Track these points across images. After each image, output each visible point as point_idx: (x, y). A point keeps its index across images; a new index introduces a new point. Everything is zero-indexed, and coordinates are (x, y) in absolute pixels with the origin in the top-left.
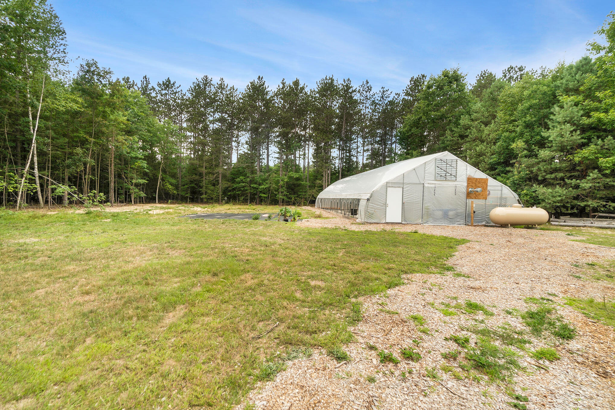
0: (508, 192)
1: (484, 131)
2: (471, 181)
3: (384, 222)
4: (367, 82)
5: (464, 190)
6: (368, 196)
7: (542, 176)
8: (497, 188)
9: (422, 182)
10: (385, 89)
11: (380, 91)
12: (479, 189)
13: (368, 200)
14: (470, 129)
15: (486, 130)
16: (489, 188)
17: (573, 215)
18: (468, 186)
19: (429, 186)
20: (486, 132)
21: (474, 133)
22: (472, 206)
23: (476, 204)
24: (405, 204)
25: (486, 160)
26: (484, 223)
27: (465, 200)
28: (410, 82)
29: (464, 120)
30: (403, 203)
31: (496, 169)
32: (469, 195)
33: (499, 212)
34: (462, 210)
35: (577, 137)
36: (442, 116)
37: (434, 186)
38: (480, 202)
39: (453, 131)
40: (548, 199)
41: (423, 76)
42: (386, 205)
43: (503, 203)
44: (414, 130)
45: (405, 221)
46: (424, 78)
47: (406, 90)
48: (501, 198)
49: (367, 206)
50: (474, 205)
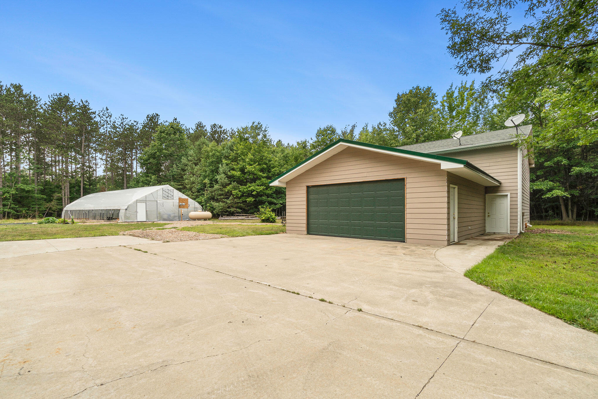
0: (197, 205)
1: (194, 168)
2: (180, 199)
3: (136, 221)
4: (107, 109)
5: (178, 204)
6: (126, 207)
7: (216, 197)
8: (192, 203)
9: (156, 200)
10: (124, 117)
11: (119, 117)
12: (184, 204)
13: (126, 209)
14: (187, 166)
15: (196, 168)
16: (189, 203)
17: (228, 215)
18: (179, 202)
19: (160, 202)
20: (195, 170)
21: (190, 170)
22: (181, 212)
23: (183, 210)
24: (148, 211)
25: (195, 186)
26: (187, 220)
27: (178, 209)
28: (147, 118)
29: (184, 160)
30: (146, 211)
31: (200, 192)
32: (180, 206)
33: (193, 214)
34: (177, 214)
35: (226, 180)
36: (171, 154)
37: (162, 202)
38: (186, 210)
39: (178, 166)
40: (217, 208)
41: (157, 115)
42: (137, 212)
43: (195, 210)
44: (151, 160)
45: (148, 220)
46: (158, 117)
47: (143, 124)
48: (195, 208)
49: (126, 213)
50: (182, 211)
